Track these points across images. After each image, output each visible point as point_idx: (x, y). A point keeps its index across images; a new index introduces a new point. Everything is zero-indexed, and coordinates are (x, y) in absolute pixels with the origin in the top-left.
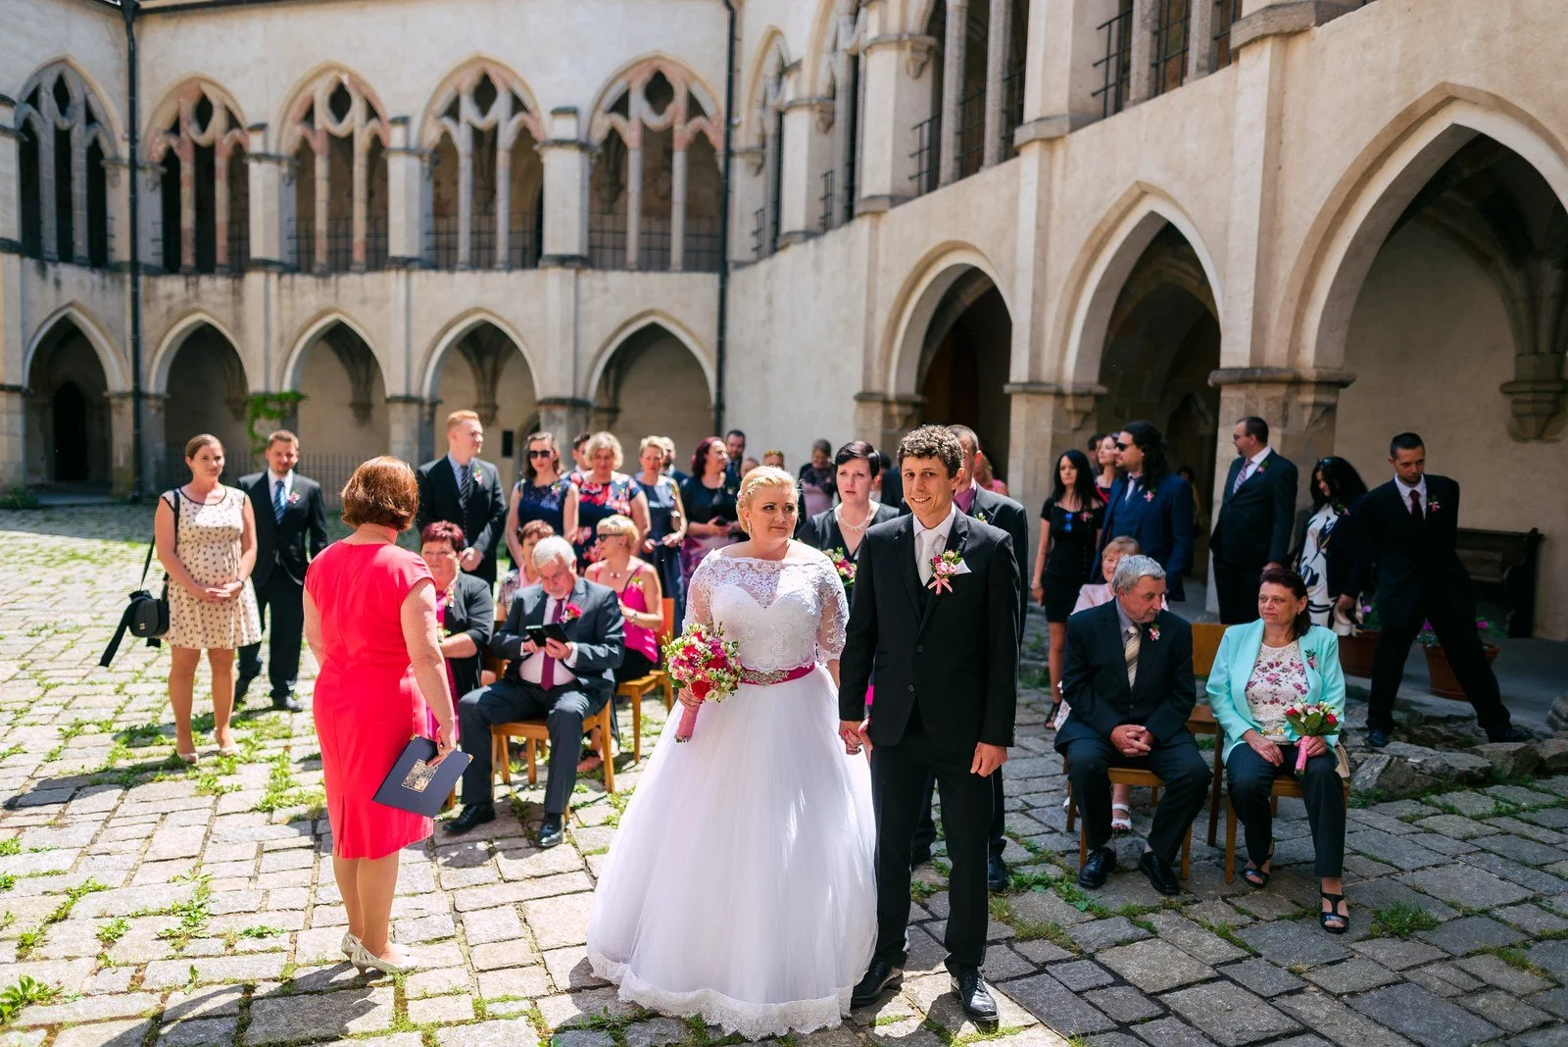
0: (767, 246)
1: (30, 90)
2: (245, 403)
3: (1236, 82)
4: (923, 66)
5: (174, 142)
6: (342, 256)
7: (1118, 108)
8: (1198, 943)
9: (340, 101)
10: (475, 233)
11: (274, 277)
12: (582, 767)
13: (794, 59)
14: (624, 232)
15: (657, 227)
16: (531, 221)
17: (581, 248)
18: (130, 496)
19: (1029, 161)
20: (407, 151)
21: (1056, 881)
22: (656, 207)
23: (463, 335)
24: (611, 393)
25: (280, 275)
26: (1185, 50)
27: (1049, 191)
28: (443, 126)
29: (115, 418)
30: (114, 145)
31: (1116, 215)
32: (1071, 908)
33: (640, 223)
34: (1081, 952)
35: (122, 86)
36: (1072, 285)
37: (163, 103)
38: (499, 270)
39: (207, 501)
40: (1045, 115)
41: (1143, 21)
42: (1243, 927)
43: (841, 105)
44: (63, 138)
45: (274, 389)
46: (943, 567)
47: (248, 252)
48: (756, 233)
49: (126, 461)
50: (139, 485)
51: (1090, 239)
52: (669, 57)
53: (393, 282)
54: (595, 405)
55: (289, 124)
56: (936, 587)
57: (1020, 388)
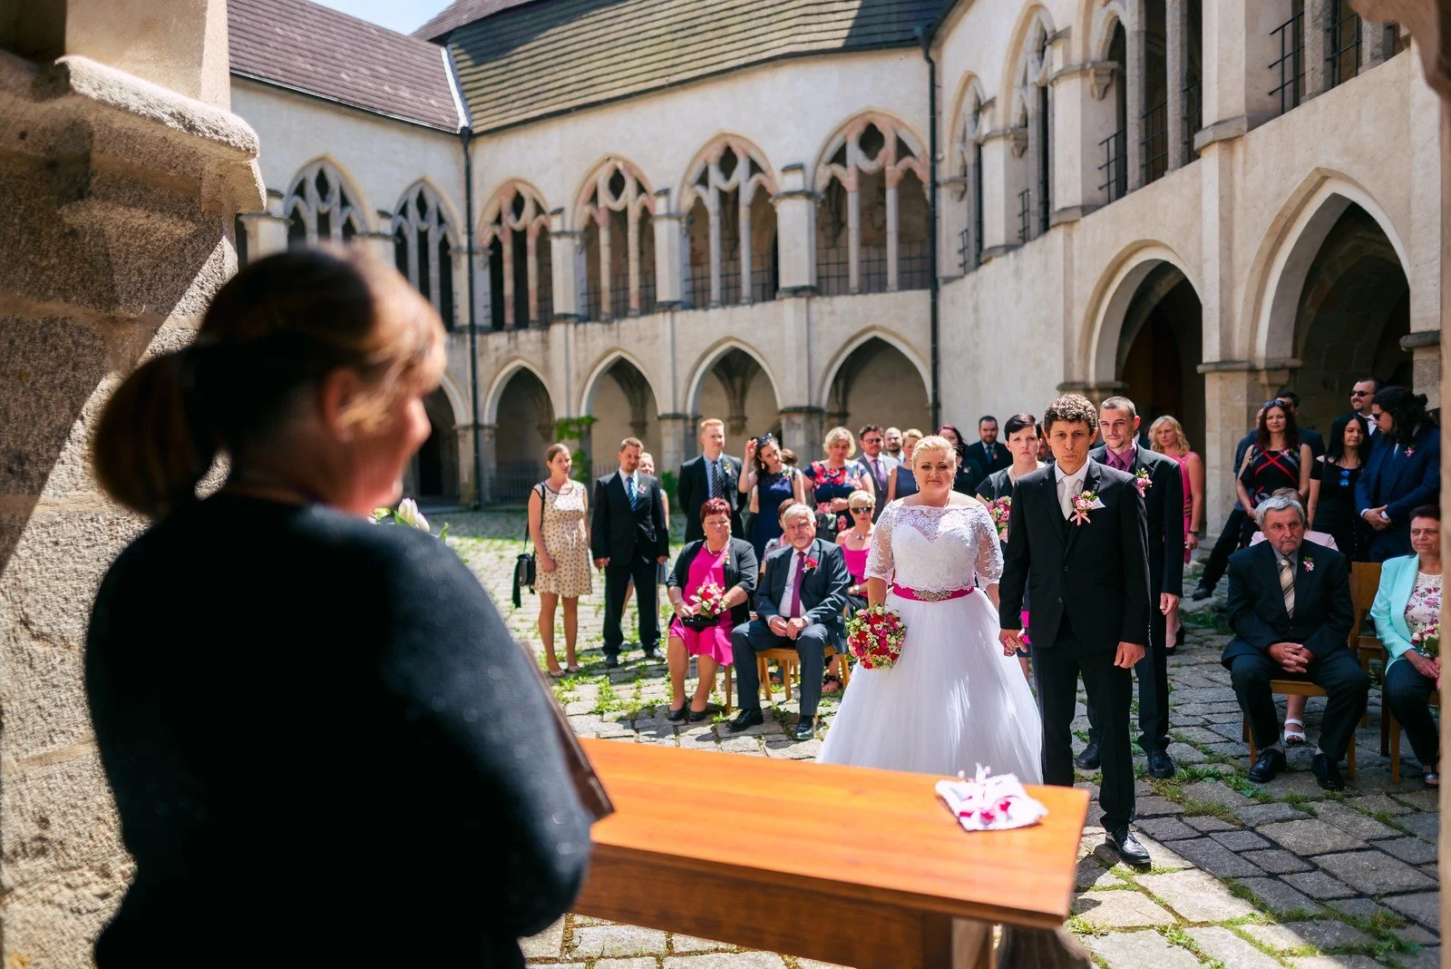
0: (972, 261)
1: (402, 204)
2: (552, 428)
3: (1409, 66)
4: (1107, 88)
5: (497, 230)
6: (621, 304)
7: (1296, 103)
8: (1354, 824)
9: (617, 184)
10: (724, 276)
11: (571, 327)
12: (826, 689)
13: (988, 97)
14: (847, 263)
15: (874, 254)
16: (768, 262)
17: (810, 279)
18: (472, 504)
19: (1210, 162)
20: (669, 216)
21: (1226, 775)
22: (873, 238)
23: (717, 361)
24: (840, 399)
25: (576, 324)
26: (1359, 43)
27: (1231, 186)
28: (696, 193)
29: (461, 445)
30: (456, 237)
31: (1298, 200)
32: (1238, 795)
33: (860, 253)
34: (1243, 825)
35: (461, 193)
36: (1259, 269)
37: (489, 202)
38: (744, 304)
39: (561, 492)
40: (1222, 118)
41: (1315, 21)
42: (1402, 815)
43: (1033, 131)
44: (423, 237)
45: (574, 415)
46: (1082, 503)
47: (552, 310)
48: (961, 251)
49: (469, 477)
50: (479, 496)
51: (1273, 225)
52: (880, 111)
53: (661, 321)
54: (827, 411)
55: (580, 206)
56: (1076, 520)
57: (1213, 367)
